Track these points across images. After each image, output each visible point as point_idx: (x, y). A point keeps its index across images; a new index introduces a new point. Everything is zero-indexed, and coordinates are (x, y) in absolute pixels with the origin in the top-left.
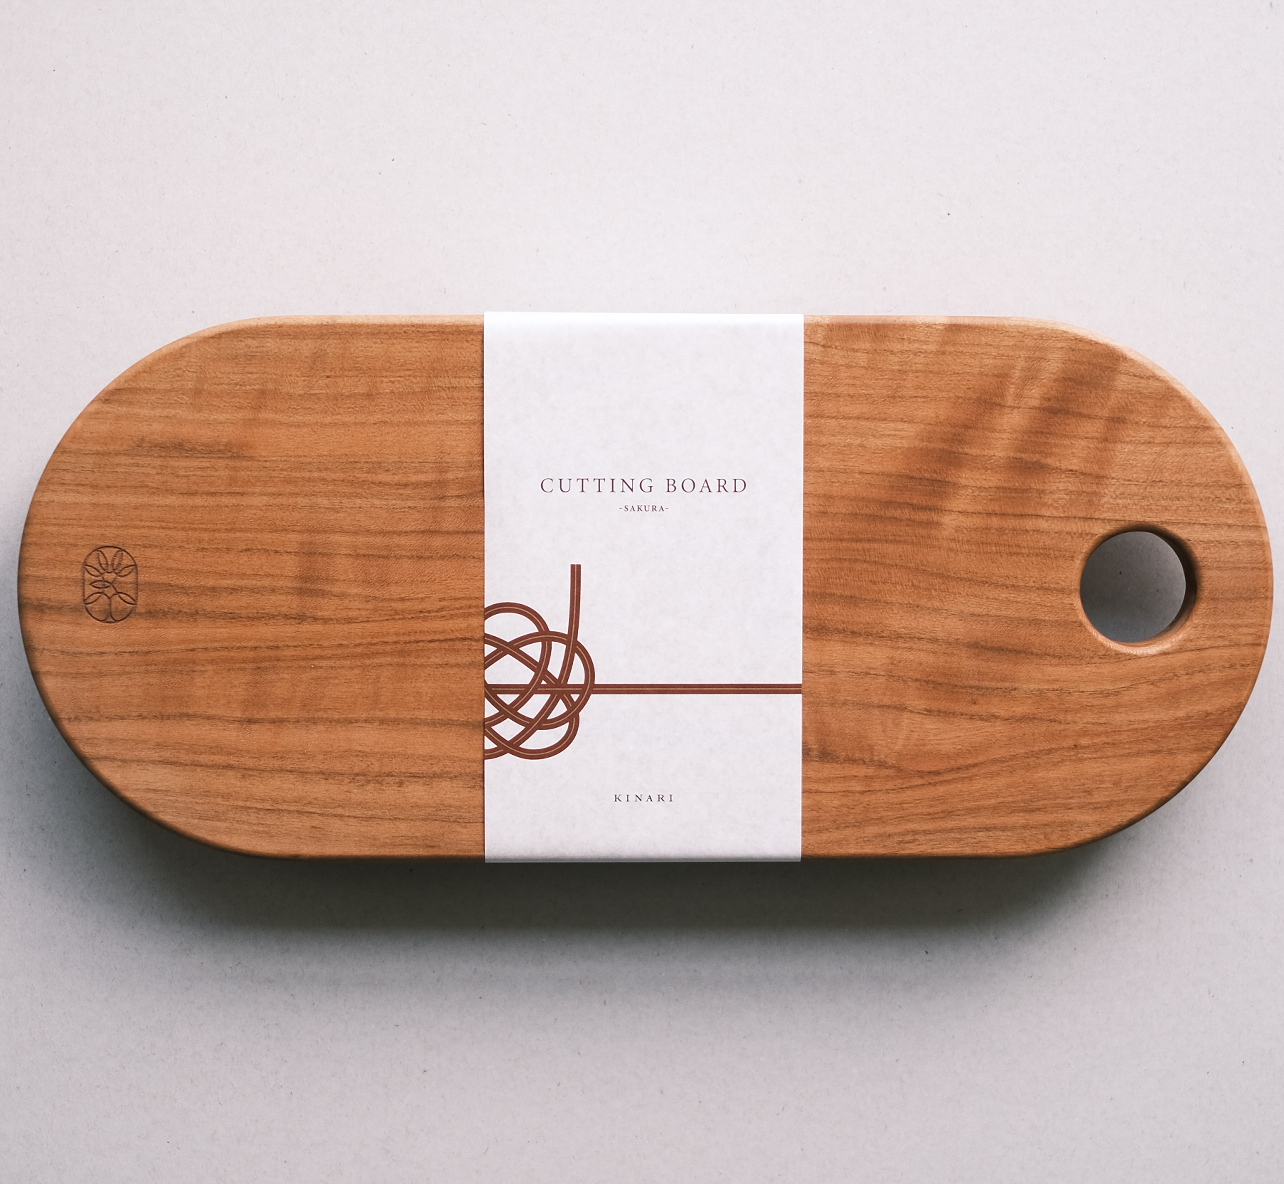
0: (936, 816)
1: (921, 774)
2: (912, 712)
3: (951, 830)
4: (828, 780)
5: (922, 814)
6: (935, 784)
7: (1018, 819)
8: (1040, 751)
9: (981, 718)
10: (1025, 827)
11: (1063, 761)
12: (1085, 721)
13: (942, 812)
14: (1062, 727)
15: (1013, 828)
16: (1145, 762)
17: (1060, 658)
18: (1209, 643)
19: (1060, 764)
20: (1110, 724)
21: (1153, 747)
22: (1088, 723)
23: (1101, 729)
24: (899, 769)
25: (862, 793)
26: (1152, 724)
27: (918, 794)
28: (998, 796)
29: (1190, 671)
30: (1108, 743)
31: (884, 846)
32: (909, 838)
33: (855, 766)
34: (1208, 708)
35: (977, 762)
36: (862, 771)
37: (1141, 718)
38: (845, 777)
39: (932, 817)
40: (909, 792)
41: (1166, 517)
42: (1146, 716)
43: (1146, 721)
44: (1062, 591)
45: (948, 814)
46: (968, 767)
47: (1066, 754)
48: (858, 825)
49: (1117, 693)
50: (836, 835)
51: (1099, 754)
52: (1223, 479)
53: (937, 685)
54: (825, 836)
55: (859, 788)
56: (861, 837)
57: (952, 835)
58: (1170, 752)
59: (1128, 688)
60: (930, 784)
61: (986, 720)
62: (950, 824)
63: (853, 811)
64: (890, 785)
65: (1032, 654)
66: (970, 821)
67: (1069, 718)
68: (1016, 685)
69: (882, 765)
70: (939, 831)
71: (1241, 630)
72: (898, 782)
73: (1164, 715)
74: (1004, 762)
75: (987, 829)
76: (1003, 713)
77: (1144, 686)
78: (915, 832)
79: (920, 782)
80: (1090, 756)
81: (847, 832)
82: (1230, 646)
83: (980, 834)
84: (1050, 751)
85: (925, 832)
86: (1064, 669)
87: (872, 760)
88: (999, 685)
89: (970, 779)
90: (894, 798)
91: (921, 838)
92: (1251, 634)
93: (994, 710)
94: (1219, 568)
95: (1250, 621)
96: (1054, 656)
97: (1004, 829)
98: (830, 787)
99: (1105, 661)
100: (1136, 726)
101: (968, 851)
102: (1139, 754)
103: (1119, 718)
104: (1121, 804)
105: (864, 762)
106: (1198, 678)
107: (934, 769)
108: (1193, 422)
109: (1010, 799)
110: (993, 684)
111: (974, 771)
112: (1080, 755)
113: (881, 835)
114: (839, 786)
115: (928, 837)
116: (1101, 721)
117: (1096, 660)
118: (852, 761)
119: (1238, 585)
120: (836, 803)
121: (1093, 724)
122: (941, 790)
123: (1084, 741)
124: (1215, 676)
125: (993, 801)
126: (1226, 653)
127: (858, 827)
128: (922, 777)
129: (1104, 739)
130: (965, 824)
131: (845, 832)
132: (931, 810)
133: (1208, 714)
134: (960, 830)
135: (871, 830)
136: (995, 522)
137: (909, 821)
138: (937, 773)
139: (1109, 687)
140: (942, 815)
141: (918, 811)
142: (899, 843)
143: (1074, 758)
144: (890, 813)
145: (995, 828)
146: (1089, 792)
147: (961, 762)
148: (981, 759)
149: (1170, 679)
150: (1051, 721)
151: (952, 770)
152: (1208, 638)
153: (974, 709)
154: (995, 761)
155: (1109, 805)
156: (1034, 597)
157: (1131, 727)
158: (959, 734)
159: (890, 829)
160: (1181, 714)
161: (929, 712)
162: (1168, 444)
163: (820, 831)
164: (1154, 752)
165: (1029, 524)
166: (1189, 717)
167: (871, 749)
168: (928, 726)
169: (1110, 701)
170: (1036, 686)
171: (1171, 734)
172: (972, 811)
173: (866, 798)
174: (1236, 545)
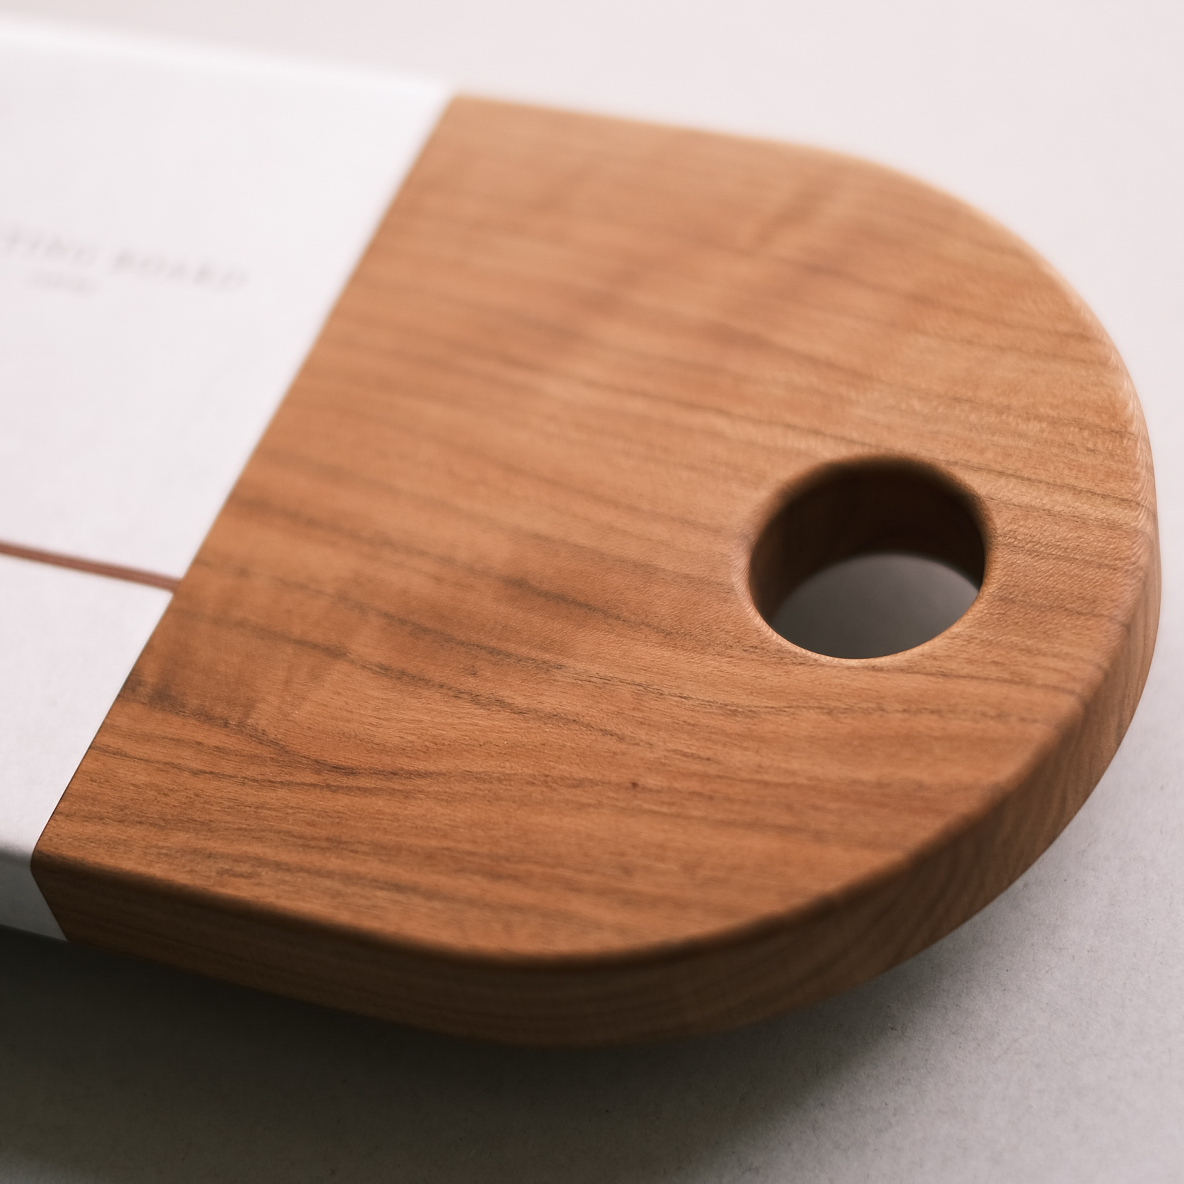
0: (312, 843)
1: (319, 766)
2: (352, 662)
3: (330, 875)
4: (148, 738)
5: (289, 833)
6: (335, 789)
7: (469, 885)
8: (562, 778)
9: (475, 699)
10: (471, 902)
11: (599, 805)
12: (671, 746)
13: (328, 839)
14: (623, 747)
15: (449, 898)
16: (758, 844)
17: (670, 636)
18: (968, 669)
19: (591, 810)
20: (718, 763)
21: (785, 819)
22: (675, 751)
23: (696, 767)
24: (284, 750)
25: (196, 773)
26: (803, 781)
27: (294, 798)
28: (445, 836)
29: (914, 707)
30: (699, 794)
31: (191, 871)
32: (245, 868)
33: (206, 727)
34: (925, 777)
35: (432, 768)
36: (216, 738)
37: (784, 765)
38: (178, 740)
39: (306, 843)
40: (282, 793)
41: (961, 454)
42: (795, 765)
43: (793, 773)
44: (717, 531)
45: (336, 844)
46: (411, 775)
47: (611, 794)
48: (163, 824)
49: (752, 713)
50: (112, 831)
51: (674, 810)
52: (1090, 417)
53: (419, 631)
54: (91, 829)
55: (196, 765)
56: (156, 846)
57: (328, 883)
58: (819, 837)
59: (779, 711)
60: (328, 786)
61: (483, 706)
62: (334, 862)
63: (164, 799)
64: (253, 771)
65: (618, 618)
66: (374, 867)
67: (642, 734)
68: (565, 661)
69: (258, 737)
70: (308, 871)
71: (1041, 660)
72: (270, 772)
73: (835, 771)
74: (484, 781)
75: (397, 887)
76: (520, 701)
77: (812, 715)
78: (260, 861)
79: (311, 778)
80: (654, 808)
81: (136, 832)
82: (1012, 682)
83: (380, 893)
84: (579, 784)
85: (278, 866)
86: (667, 654)
87: (241, 724)
88: (533, 654)
89: (407, 795)
90: (251, 795)
91: (267, 874)
92: (1061, 671)
93: (506, 694)
94: (1030, 552)
95: (1066, 649)
96: (658, 630)
97: (431, 895)
98: (144, 750)
99: (754, 656)
100: (766, 777)
101: (344, 917)
102: (755, 825)
103: (739, 758)
104: (680, 905)
105: (226, 724)
106: (926, 723)
107: (349, 763)
108: (1064, 327)
109: (468, 847)
110: (523, 650)
111: (421, 783)
112: (636, 802)
113: (195, 851)
114: (159, 753)
115: (280, 875)
116: (702, 754)
117: (736, 653)
118: (205, 717)
119: (1060, 586)
120: (142, 778)
121: (685, 755)
122: (343, 801)
123: (651, 781)
124: (958, 725)
125: (434, 843)
126: (996, 692)
127: (162, 828)
128: (318, 772)
129: (694, 785)
130: (362, 869)
131: (131, 831)
132: (309, 831)
133: (921, 786)
134: (349, 878)
135: (180, 839)
136: (637, 406)
137: (259, 839)
138: (350, 772)
139: (744, 700)
140: (324, 844)
141: (284, 826)
142: (221, 872)
143: (621, 804)
144: (229, 818)
145: (414, 889)
146: (627, 871)
147: (404, 763)
148: (444, 765)
149: (867, 712)
150: (605, 732)
151: (375, 773)
152: (970, 661)
153: (470, 683)
154: (467, 776)
155: (655, 902)
156: (659, 531)
157: (758, 777)
158: (421, 717)
159: (216, 845)
160: (868, 775)
161: (384, 671)
162: (1002, 349)
163: (88, 818)
164: (784, 830)
165: (697, 419)
166: (880, 785)
167: (249, 706)
168: (369, 692)
169: (735, 726)
170: (603, 671)
171: (833, 806)
172: (380, 850)
173: (199, 784)
174: (1081, 522)
